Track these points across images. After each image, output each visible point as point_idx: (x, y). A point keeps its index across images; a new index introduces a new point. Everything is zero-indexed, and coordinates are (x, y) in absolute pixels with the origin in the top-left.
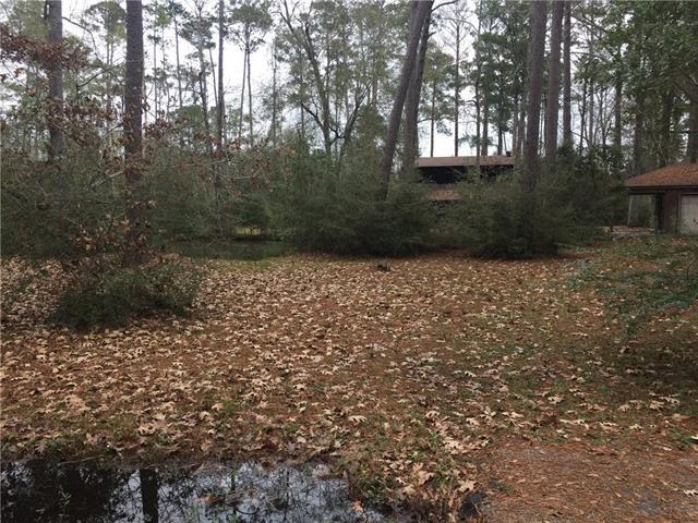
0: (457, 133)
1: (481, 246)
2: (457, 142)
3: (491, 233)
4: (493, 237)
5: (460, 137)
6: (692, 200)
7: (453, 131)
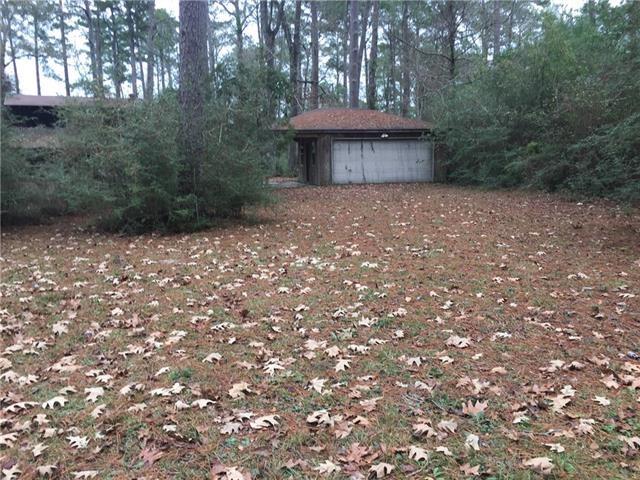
0: (67, 79)
1: (118, 212)
2: (68, 87)
3: (135, 189)
4: (139, 194)
5: (71, 82)
6: (345, 146)
7: (63, 77)
